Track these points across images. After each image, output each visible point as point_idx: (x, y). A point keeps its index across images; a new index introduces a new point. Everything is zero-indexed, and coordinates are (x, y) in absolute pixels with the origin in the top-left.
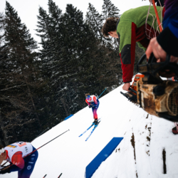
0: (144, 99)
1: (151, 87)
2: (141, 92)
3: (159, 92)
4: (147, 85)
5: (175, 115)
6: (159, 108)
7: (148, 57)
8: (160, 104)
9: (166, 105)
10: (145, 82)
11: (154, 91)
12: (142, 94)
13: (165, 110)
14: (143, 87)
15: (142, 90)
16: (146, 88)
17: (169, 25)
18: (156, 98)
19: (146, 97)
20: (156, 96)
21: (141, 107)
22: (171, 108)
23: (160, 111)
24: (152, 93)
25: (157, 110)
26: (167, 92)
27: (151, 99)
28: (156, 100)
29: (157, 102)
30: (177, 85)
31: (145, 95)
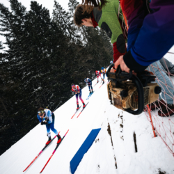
1: (119, 91)
3: (124, 95)
4: (116, 89)
5: (136, 110)
8: (125, 103)
9: (129, 104)
10: (114, 87)
11: (121, 94)
12: (112, 95)
13: (129, 107)
14: (113, 90)
15: (111, 92)
16: (115, 91)
18: (122, 99)
19: (115, 98)
20: (122, 97)
21: (112, 104)
22: (132, 105)
23: (126, 108)
24: (120, 96)
25: (124, 107)
26: (129, 94)
27: (119, 99)
28: (122, 101)
30: (135, 89)
31: (114, 96)
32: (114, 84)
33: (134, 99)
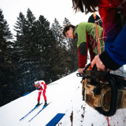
0: (87, 94)
1: (92, 87)
2: (84, 89)
3: (97, 92)
4: (90, 86)
5: (107, 111)
6: (96, 104)
9: (101, 102)
10: (88, 83)
11: (94, 91)
12: (85, 91)
13: (100, 106)
14: (87, 86)
15: (85, 88)
16: (89, 87)
17: (107, 50)
18: (95, 96)
19: (88, 94)
20: (95, 94)
21: (84, 100)
22: (104, 105)
23: (97, 106)
24: (93, 92)
25: (95, 105)
26: (102, 93)
27: (92, 96)
28: (95, 98)
29: (95, 99)
30: (109, 89)
31: (87, 92)
32: (89, 81)
33: (106, 99)
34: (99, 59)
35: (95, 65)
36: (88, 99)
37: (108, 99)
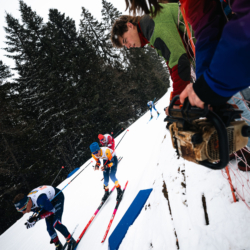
0: (182, 147)
1: (188, 135)
2: (176, 139)
3: (197, 140)
4: (184, 133)
6: (199, 157)
7: (182, 101)
8: (199, 152)
9: (205, 153)
10: (180, 129)
11: (192, 140)
12: (178, 141)
13: (205, 158)
14: (179, 135)
15: (177, 137)
16: (183, 136)
18: (195, 147)
19: (183, 145)
20: (194, 145)
21: (178, 154)
22: (210, 155)
23: (201, 159)
24: (191, 142)
25: (197, 159)
26: (205, 139)
27: (190, 148)
28: (195, 149)
29: (197, 151)
30: (214, 131)
31: (181, 142)
32: (181, 125)
33: (213, 145)
34: (193, 93)
35: (187, 99)
36: (186, 153)
37: (215, 145)
